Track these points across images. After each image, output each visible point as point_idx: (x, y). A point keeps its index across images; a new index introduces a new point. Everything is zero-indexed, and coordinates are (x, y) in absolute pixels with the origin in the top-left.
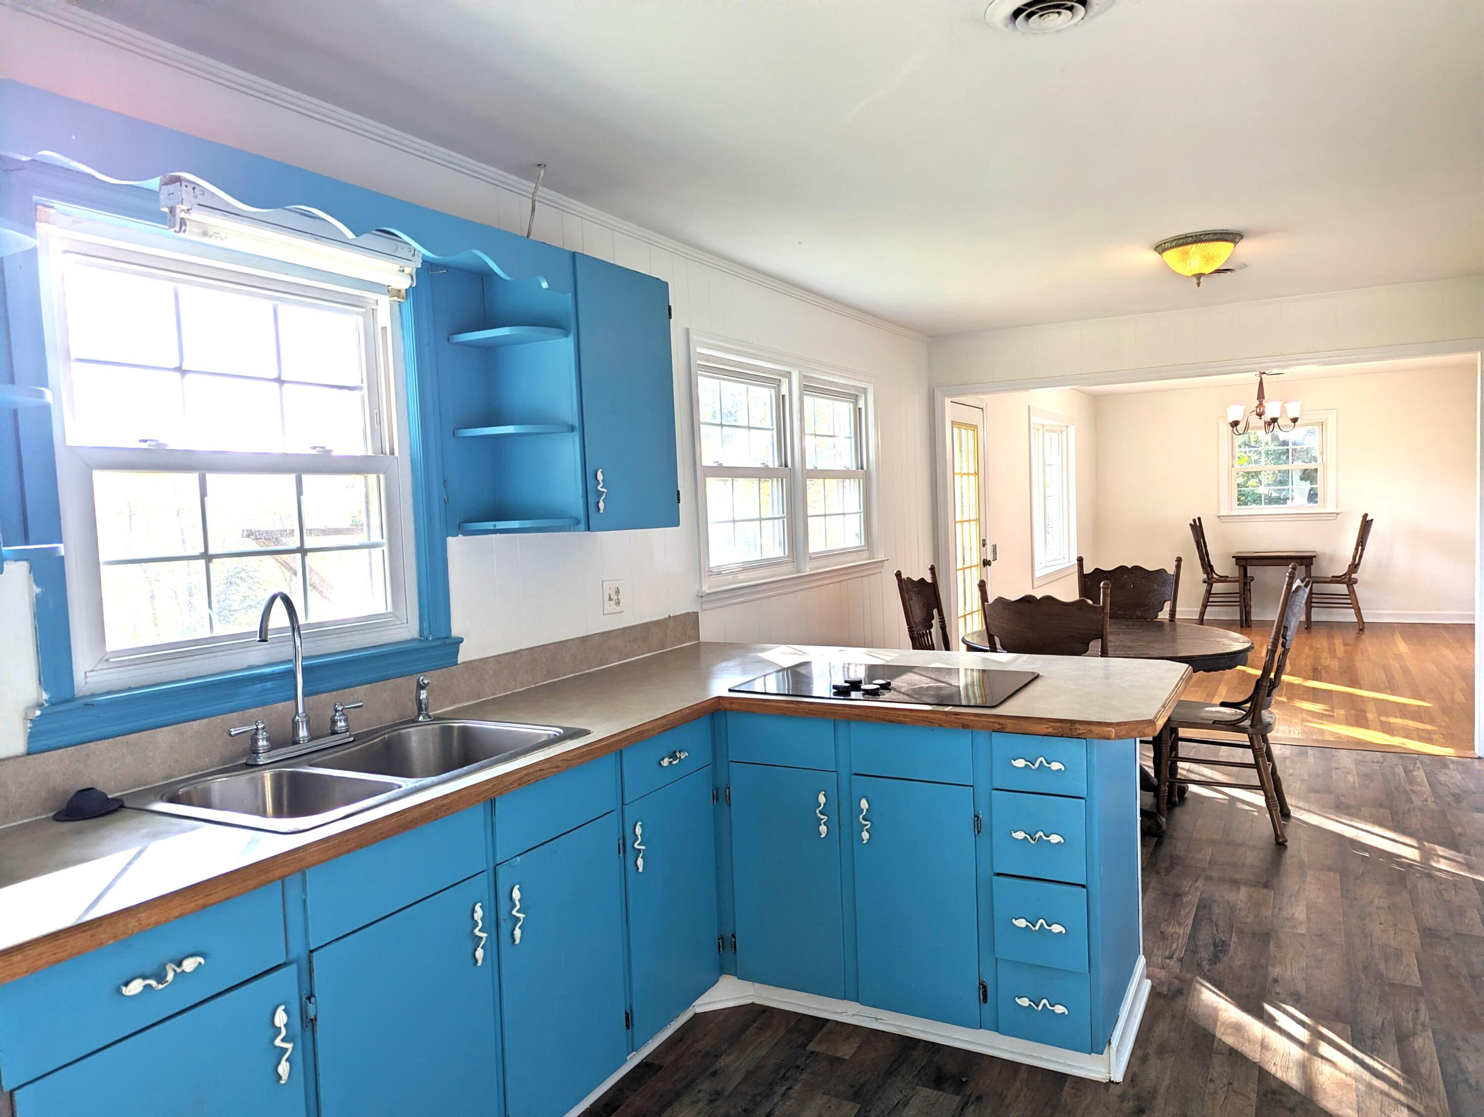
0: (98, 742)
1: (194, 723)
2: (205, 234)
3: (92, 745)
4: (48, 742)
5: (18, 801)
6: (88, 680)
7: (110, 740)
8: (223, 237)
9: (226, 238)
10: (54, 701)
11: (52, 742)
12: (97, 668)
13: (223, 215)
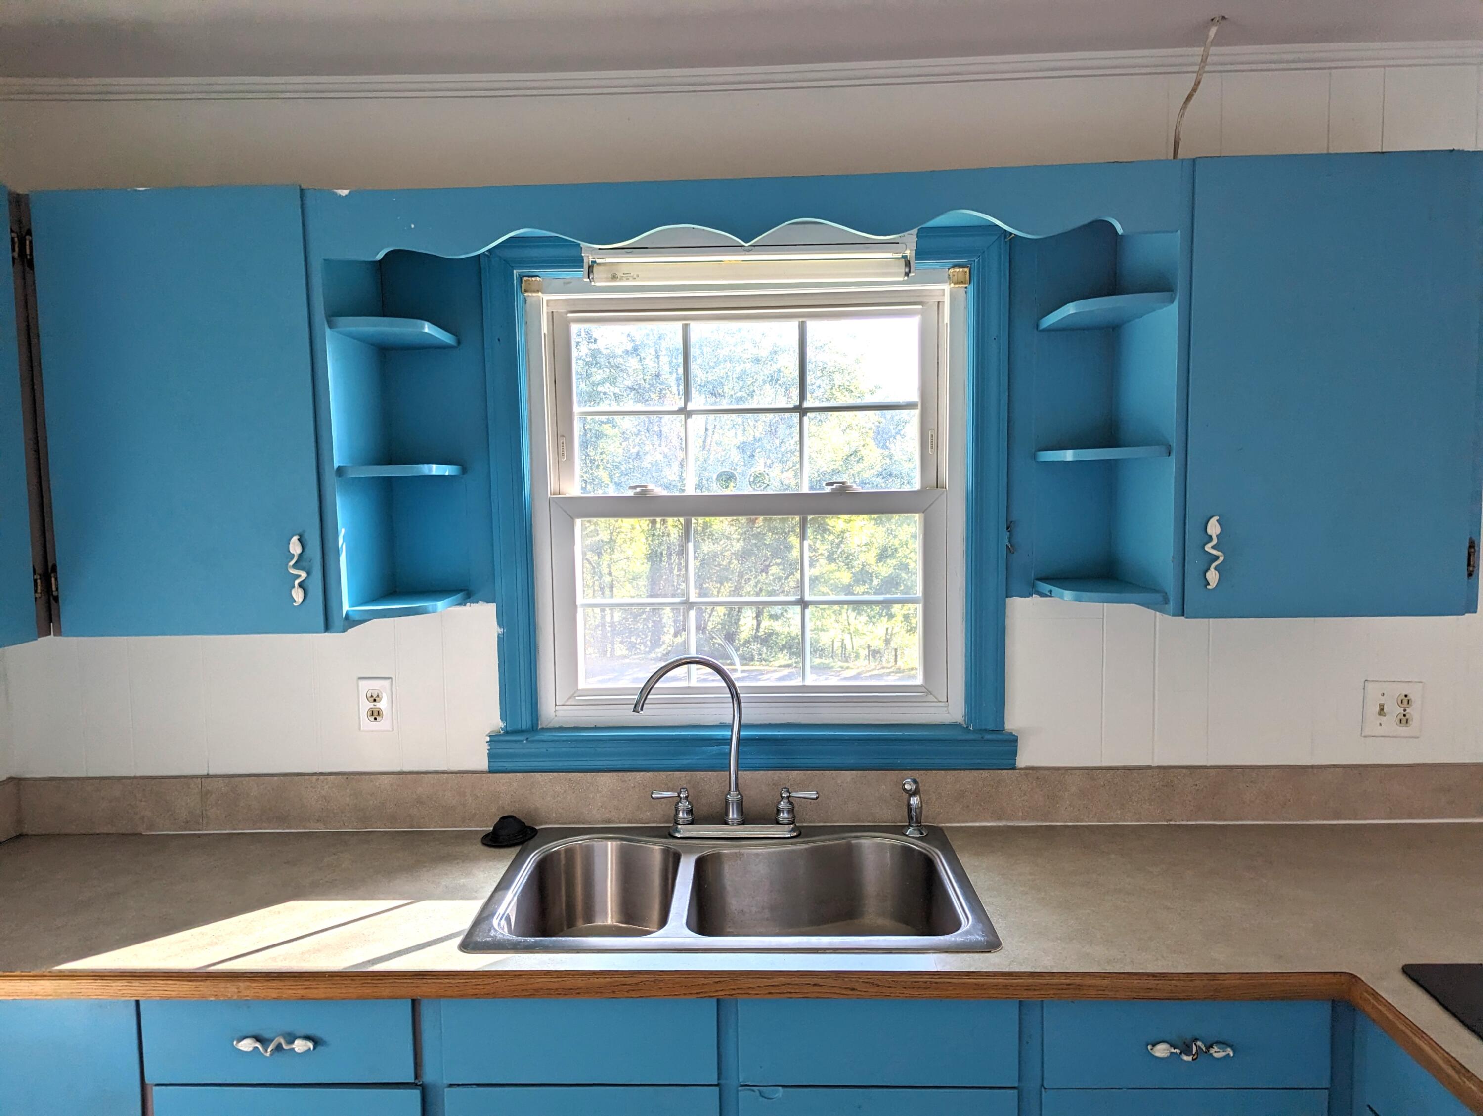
0: (543, 774)
1: (638, 773)
2: (614, 277)
3: (538, 775)
4: (506, 764)
5: (474, 811)
6: (557, 713)
7: (555, 774)
8: (635, 276)
9: (638, 276)
10: (509, 729)
11: (509, 765)
12: (567, 704)
13: (627, 252)
